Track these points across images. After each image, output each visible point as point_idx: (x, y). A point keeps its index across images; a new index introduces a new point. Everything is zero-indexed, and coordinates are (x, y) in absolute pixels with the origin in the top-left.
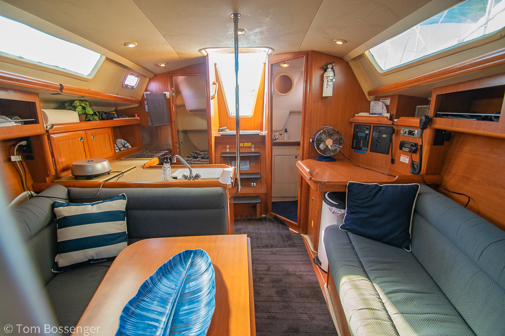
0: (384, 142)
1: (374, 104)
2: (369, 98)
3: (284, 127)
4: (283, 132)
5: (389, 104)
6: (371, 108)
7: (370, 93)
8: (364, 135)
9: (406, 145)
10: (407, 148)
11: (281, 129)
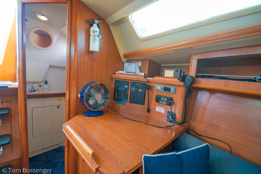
0: (140, 95)
1: (127, 65)
2: (124, 60)
3: (44, 79)
4: (43, 84)
5: (140, 66)
6: (125, 68)
7: (125, 56)
8: (124, 89)
9: (162, 99)
10: (164, 101)
11: (40, 80)
